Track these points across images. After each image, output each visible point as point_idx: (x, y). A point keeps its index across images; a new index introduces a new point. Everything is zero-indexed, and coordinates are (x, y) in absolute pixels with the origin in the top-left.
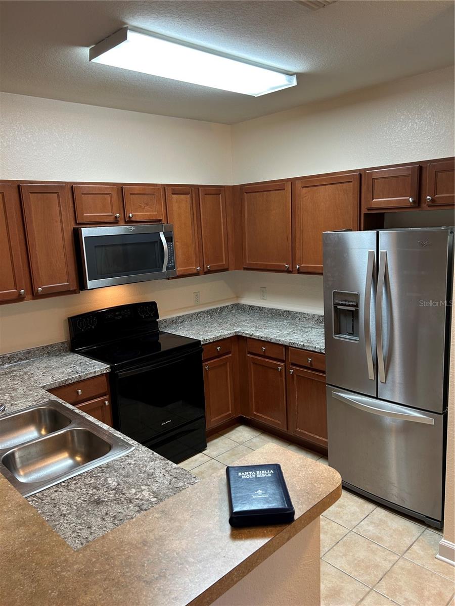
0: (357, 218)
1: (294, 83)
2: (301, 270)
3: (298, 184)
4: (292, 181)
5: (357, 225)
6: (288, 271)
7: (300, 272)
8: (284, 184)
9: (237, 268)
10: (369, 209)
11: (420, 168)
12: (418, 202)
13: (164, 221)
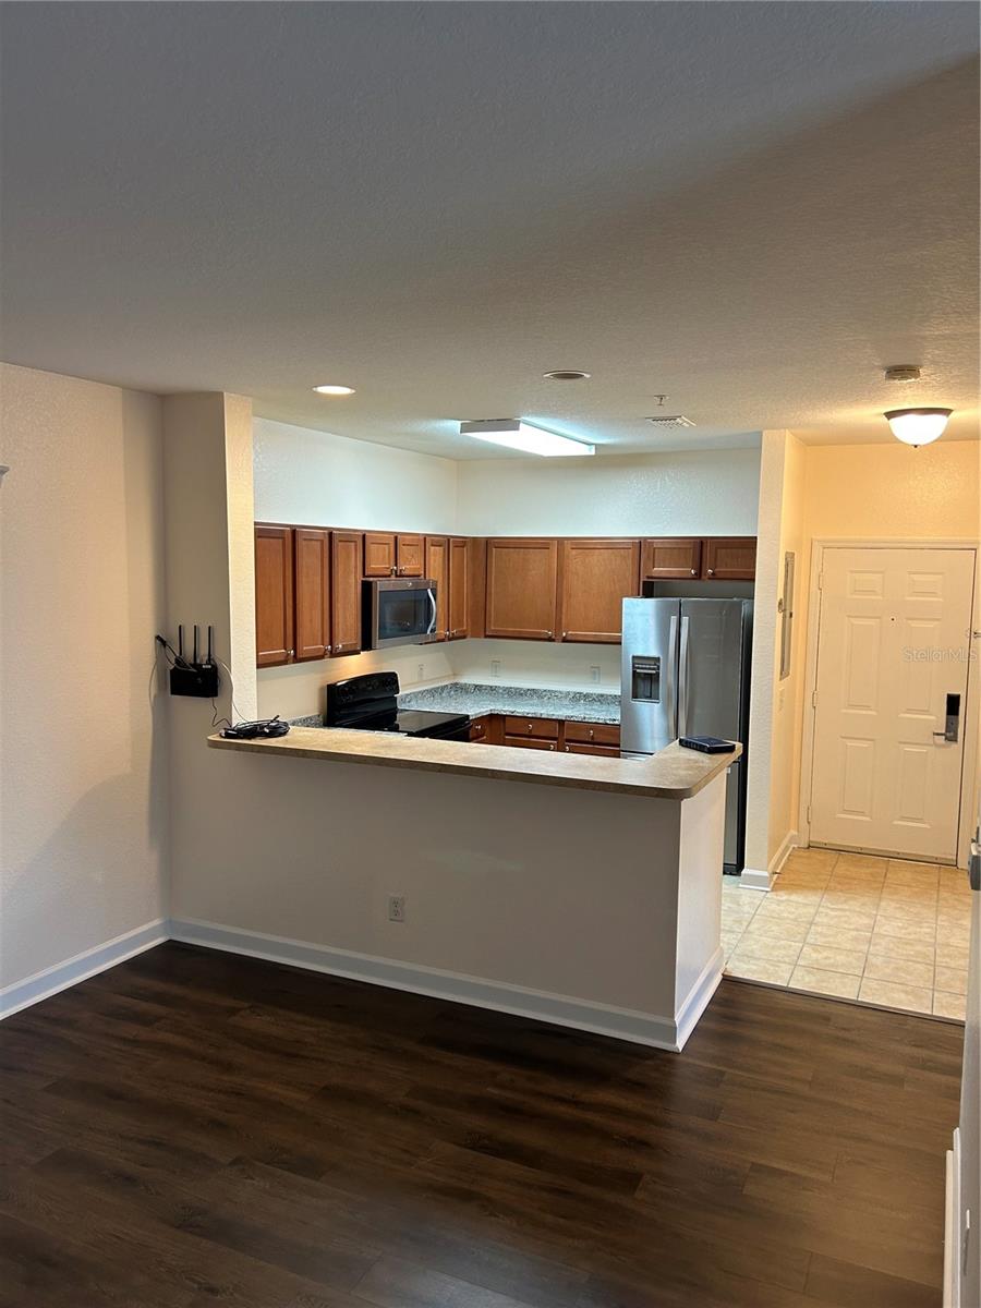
0: (635, 586)
1: (593, 453)
2: (569, 638)
3: (568, 545)
4: (560, 541)
5: (636, 592)
6: (550, 639)
7: (565, 640)
8: (548, 543)
9: (475, 635)
10: (648, 577)
11: (701, 544)
12: (699, 576)
13: (422, 577)
